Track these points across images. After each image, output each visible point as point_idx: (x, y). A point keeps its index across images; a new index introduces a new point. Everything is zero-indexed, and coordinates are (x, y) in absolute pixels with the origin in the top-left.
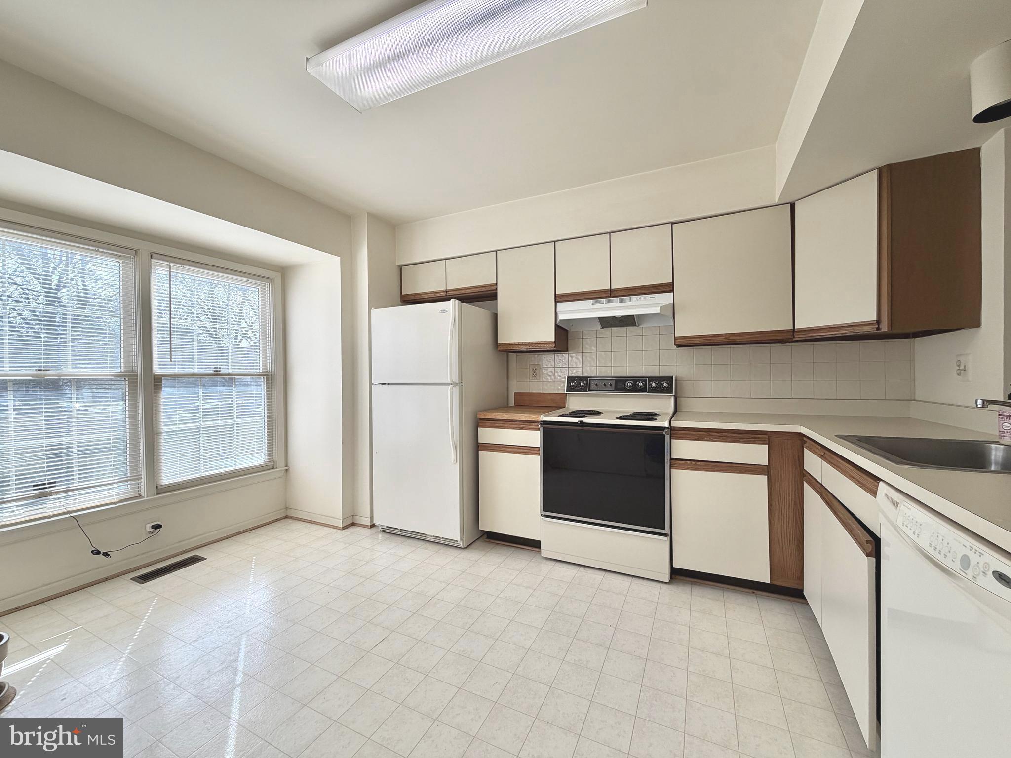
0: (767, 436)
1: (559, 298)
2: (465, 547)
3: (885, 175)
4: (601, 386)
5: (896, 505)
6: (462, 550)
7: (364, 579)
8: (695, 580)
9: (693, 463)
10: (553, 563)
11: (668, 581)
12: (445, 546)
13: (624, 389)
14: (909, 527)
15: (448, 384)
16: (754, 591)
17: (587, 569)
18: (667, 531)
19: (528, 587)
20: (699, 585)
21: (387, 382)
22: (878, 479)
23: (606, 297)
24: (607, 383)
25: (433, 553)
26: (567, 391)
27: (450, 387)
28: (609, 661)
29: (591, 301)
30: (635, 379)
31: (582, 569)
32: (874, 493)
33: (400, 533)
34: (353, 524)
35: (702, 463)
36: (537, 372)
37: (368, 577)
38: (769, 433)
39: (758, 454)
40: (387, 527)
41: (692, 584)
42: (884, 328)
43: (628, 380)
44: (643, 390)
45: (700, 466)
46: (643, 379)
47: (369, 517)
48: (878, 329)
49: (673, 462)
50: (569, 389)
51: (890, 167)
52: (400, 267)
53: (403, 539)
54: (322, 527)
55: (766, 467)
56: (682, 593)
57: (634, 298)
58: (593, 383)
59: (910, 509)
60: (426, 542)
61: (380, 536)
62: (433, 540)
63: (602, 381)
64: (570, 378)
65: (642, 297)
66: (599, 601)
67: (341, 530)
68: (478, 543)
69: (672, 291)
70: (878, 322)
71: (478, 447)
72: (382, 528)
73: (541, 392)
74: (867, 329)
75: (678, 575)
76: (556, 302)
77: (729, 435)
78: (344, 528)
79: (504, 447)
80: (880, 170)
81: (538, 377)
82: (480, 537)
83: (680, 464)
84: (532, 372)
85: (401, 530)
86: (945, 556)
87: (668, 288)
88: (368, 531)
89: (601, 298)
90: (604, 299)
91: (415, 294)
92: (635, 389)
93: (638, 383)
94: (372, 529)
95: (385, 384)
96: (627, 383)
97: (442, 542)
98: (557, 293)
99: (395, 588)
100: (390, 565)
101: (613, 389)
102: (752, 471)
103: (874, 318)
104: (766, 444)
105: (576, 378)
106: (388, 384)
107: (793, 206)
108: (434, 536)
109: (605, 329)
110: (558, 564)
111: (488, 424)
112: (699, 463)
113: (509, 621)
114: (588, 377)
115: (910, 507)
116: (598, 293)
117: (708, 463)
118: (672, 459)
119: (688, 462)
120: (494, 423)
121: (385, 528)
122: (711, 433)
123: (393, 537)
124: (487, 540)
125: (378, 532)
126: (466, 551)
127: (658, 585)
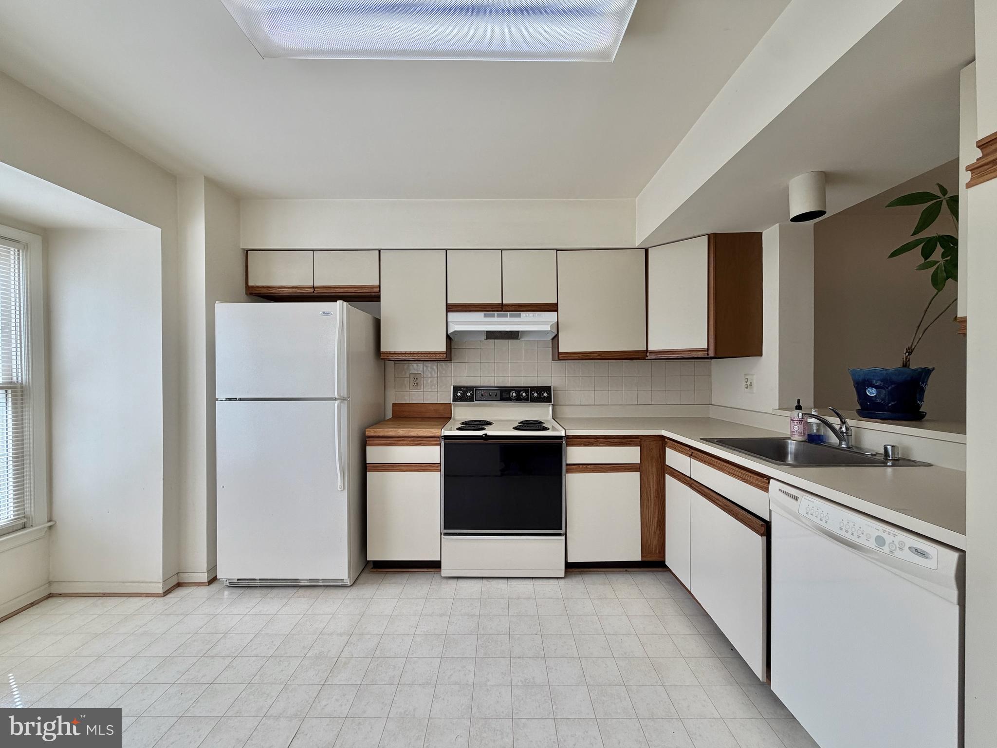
0: (639, 440)
1: (451, 308)
2: (352, 584)
3: (712, 241)
4: (486, 396)
5: (796, 498)
6: (349, 589)
7: (230, 660)
8: (582, 570)
9: (585, 466)
10: (455, 581)
11: (563, 576)
12: (325, 588)
13: (509, 399)
14: (815, 515)
15: (336, 399)
16: (627, 569)
17: (490, 580)
18: (563, 531)
19: (441, 615)
20: (587, 574)
21: (238, 397)
22: (769, 478)
23: (497, 311)
24: (493, 393)
25: (313, 600)
26: (453, 402)
27: (337, 403)
28: (550, 670)
29: (483, 313)
30: (518, 389)
31: (485, 581)
32: (766, 490)
33: (259, 584)
34: (179, 585)
35: (592, 466)
36: (418, 381)
37: (236, 655)
38: (641, 437)
39: (631, 454)
40: (238, 580)
41: (581, 574)
42: (712, 354)
43: (512, 390)
44: (526, 400)
45: (590, 468)
46: (527, 389)
47: (206, 571)
48: (708, 354)
49: (568, 467)
50: (455, 399)
51: (716, 235)
52: (247, 252)
53: (265, 591)
54: (125, 598)
55: (639, 465)
56: (579, 585)
57: (523, 314)
58: (479, 394)
59: (813, 502)
60: (298, 588)
61: (226, 593)
62: (308, 584)
63: (488, 391)
64: (456, 389)
65: (531, 314)
66: (515, 612)
67: (162, 597)
68: (363, 575)
69: (557, 311)
70: (708, 349)
71: (364, 468)
72: (230, 583)
73: (422, 402)
74: (700, 354)
75: (573, 568)
76: (447, 311)
77: (612, 440)
78: (166, 593)
79: (399, 466)
80: (709, 235)
81: (419, 387)
82: (363, 569)
83: (573, 469)
84: (412, 382)
85: (260, 579)
86: (859, 537)
87: (553, 308)
88: (204, 591)
89: (493, 311)
90: (496, 313)
91: (269, 287)
92: (519, 399)
93: (522, 392)
94: (211, 586)
95: (235, 399)
96: (512, 392)
97: (321, 584)
98: (448, 303)
99: (282, 659)
100: (261, 630)
101: (499, 399)
102: (629, 469)
103: (706, 346)
104: (639, 446)
105: (462, 389)
106: (240, 399)
107: (647, 251)
108: (310, 579)
109: (489, 340)
110: (460, 581)
111: (379, 442)
112: (589, 466)
113: (439, 660)
114: (473, 387)
115: (812, 500)
116: (490, 307)
117: (596, 466)
118: (567, 465)
119: (581, 466)
120: (386, 440)
121: (236, 581)
122: (599, 439)
123: (248, 591)
124: (375, 570)
125: (224, 588)
126: (354, 588)
127: (556, 581)
